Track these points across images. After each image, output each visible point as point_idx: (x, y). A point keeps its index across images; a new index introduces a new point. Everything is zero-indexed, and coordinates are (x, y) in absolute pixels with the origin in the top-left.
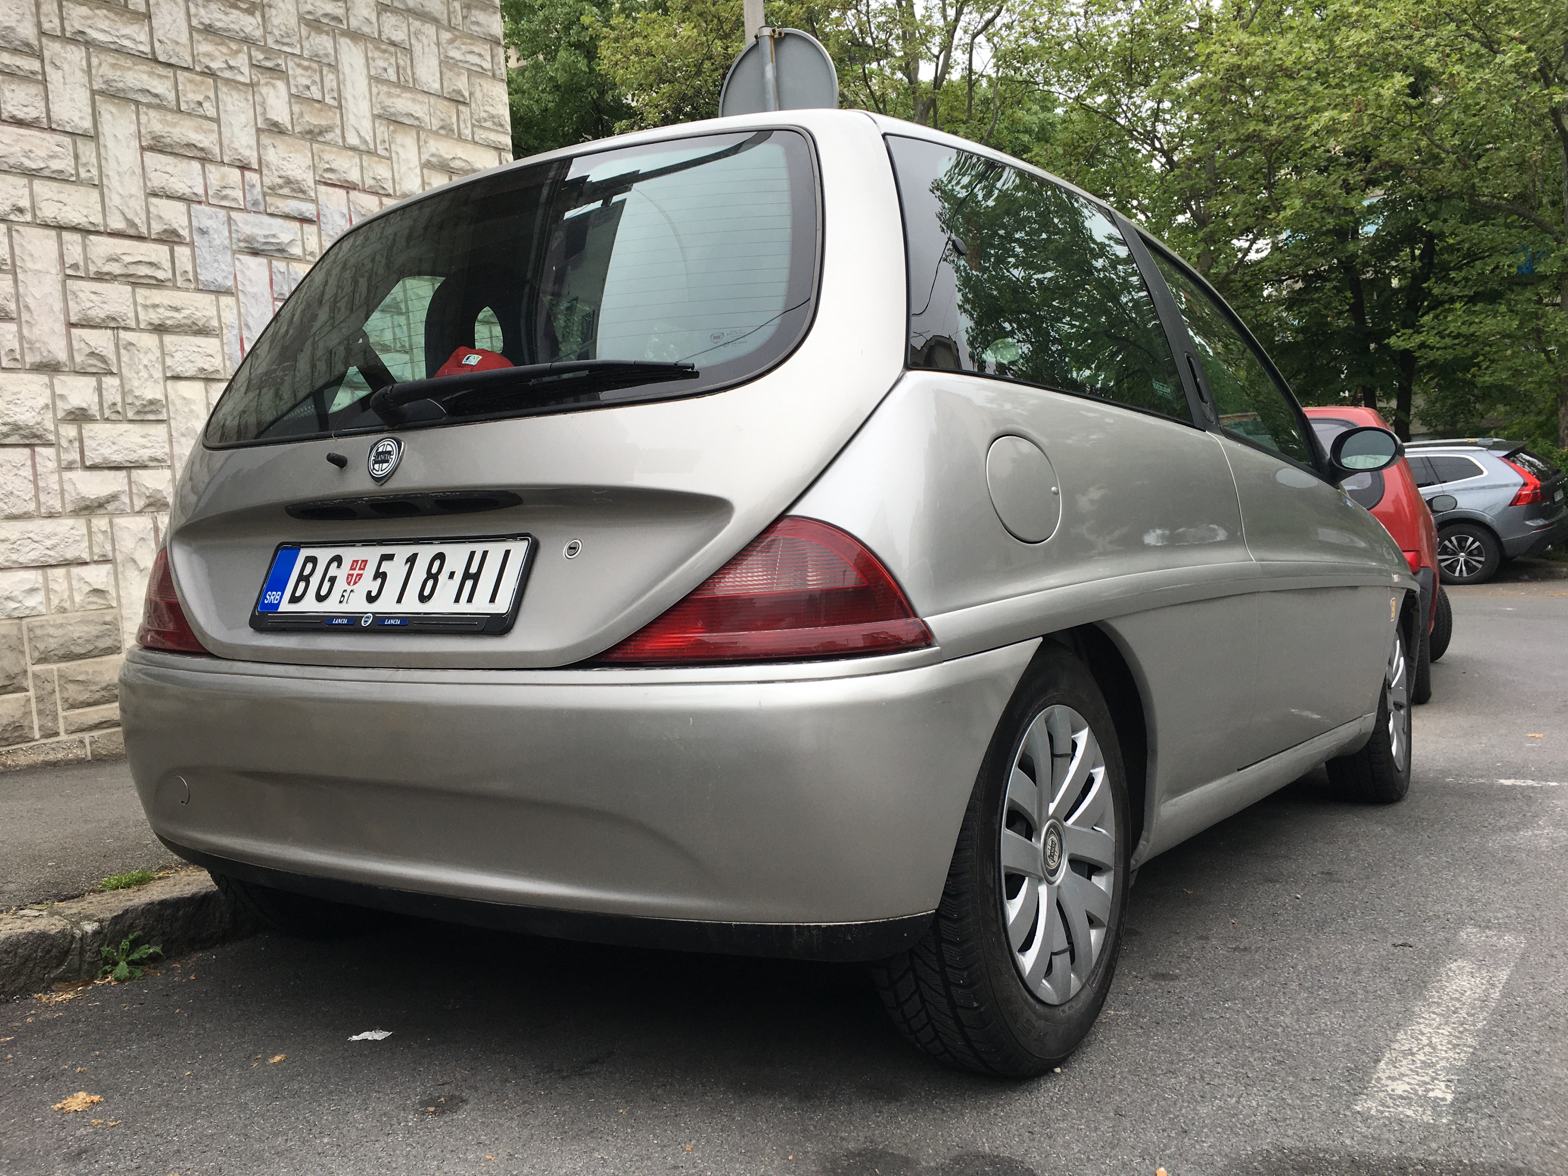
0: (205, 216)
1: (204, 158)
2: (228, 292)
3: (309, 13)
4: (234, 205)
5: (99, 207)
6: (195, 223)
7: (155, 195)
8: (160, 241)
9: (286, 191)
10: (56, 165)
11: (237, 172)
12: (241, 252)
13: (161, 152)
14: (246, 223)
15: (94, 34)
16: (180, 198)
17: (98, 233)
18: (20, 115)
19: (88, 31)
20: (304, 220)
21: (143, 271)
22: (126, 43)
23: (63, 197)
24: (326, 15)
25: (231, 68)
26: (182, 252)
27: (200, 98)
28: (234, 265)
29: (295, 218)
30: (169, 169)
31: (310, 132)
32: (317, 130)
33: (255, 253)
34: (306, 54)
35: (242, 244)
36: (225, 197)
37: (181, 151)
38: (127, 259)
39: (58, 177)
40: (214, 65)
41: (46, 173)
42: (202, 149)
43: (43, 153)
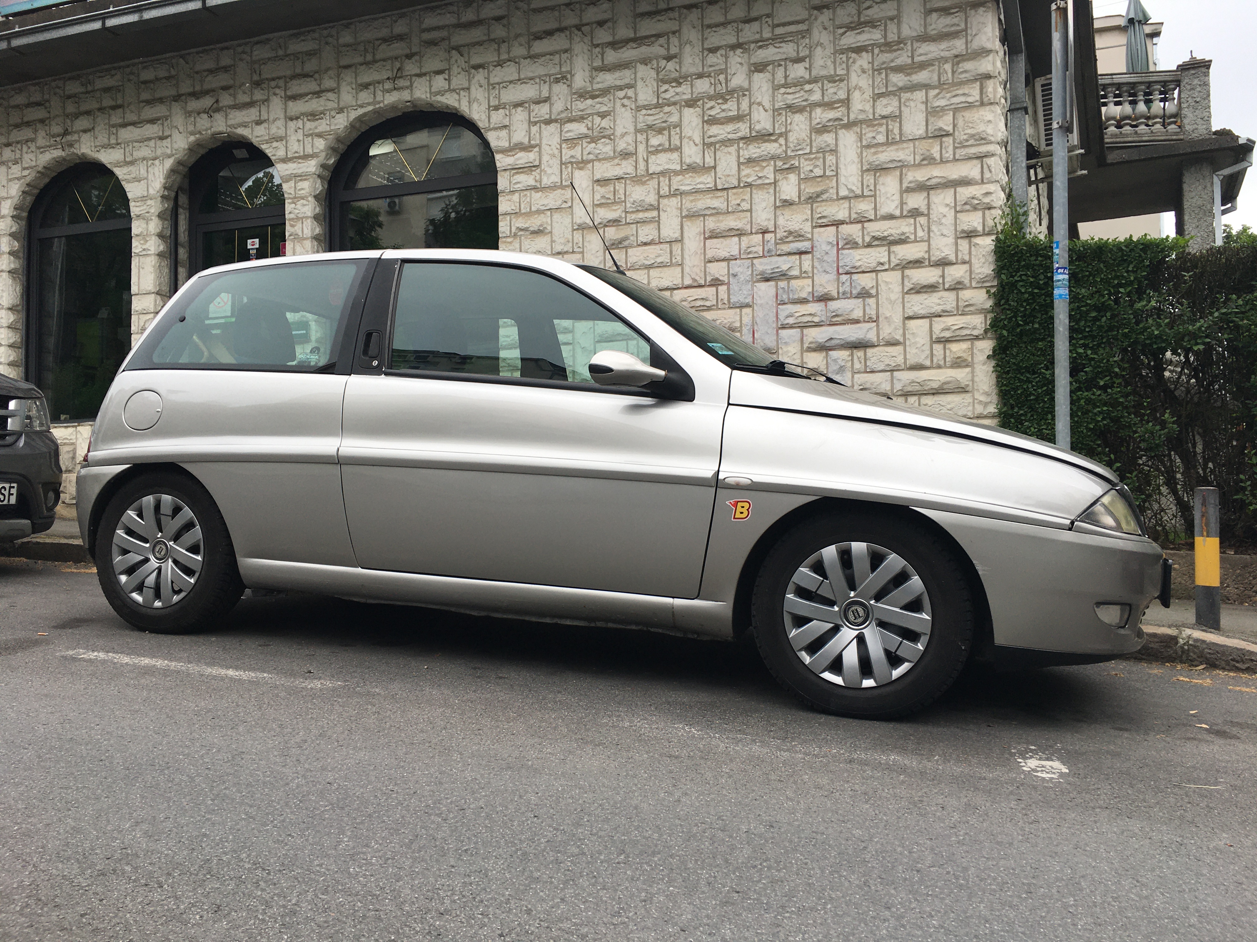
0: (737, 267)
1: (740, 233)
2: (747, 306)
3: (818, 124)
4: (756, 255)
5: (680, 275)
6: (731, 272)
7: (710, 262)
8: (710, 285)
9: (791, 239)
10: (659, 260)
11: (761, 235)
12: (758, 281)
13: (716, 237)
14: (761, 264)
15: (683, 188)
16: (723, 260)
17: (678, 288)
18: (645, 241)
19: (680, 187)
20: (801, 253)
21: (699, 303)
22: (699, 186)
23: (662, 275)
24: (830, 120)
25: (760, 178)
26: (722, 289)
27: (738, 202)
28: (753, 290)
29: (795, 254)
30: (718, 246)
31: (810, 198)
32: (815, 195)
33: (767, 280)
34: (814, 150)
35: (759, 277)
36: (749, 253)
37: (727, 234)
38: (690, 299)
39: (662, 265)
40: (749, 180)
41: (656, 265)
42: (738, 230)
43: (653, 256)
